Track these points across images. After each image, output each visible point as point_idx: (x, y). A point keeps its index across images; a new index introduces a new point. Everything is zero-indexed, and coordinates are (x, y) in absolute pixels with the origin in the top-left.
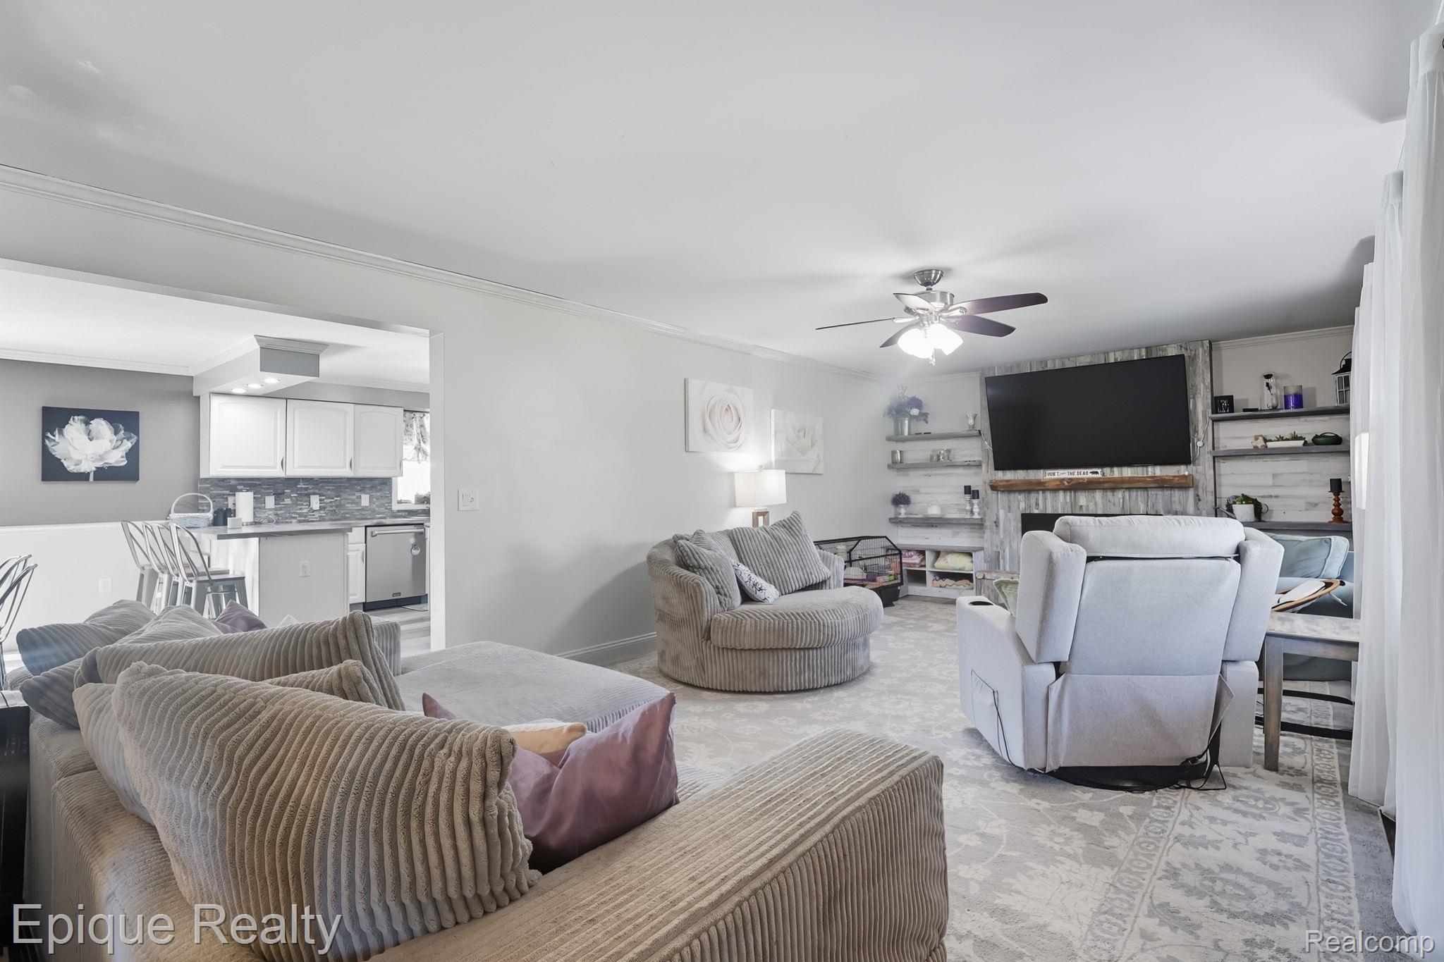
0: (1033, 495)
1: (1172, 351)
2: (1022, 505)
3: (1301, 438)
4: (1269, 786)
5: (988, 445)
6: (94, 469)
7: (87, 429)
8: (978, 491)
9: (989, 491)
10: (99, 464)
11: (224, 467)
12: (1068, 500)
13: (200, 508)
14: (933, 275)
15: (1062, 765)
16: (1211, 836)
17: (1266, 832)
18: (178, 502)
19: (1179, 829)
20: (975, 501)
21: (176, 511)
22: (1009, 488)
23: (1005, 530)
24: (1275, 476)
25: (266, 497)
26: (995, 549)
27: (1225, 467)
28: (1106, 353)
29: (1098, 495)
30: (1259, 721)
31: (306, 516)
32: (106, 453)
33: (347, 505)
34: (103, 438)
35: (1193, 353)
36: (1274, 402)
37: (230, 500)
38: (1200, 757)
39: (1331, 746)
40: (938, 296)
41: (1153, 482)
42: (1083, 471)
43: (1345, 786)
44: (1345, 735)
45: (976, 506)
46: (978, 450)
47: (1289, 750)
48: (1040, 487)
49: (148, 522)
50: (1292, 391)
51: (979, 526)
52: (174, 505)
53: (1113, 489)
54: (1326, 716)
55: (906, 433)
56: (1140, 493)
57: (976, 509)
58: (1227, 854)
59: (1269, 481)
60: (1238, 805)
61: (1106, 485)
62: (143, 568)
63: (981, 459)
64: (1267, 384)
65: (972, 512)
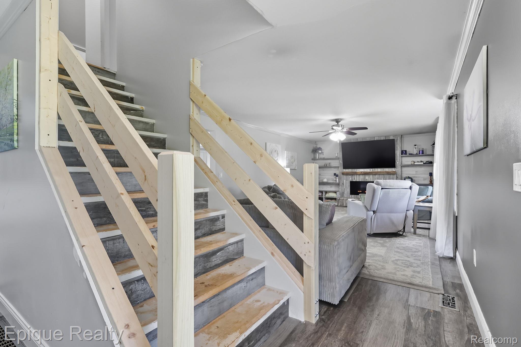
0: (353, 176)
1: (391, 138)
2: (350, 179)
3: (423, 162)
4: (415, 236)
5: (341, 162)
8: (338, 175)
9: (341, 175)
12: (363, 177)
14: (339, 120)
15: (374, 233)
16: (404, 243)
17: (414, 242)
19: (398, 243)
20: (337, 178)
22: (347, 174)
23: (345, 187)
24: (416, 172)
26: (343, 191)
27: (404, 169)
28: (374, 137)
29: (371, 176)
30: (412, 227)
35: (397, 138)
36: (417, 152)
38: (401, 230)
39: (427, 231)
40: (340, 126)
41: (386, 173)
42: (367, 169)
43: (429, 236)
44: (429, 229)
45: (337, 179)
46: (338, 163)
47: (418, 232)
48: (356, 174)
50: (421, 150)
51: (338, 184)
53: (375, 175)
54: (426, 226)
55: (317, 158)
56: (382, 176)
57: (337, 180)
58: (407, 245)
59: (415, 173)
60: (408, 239)
61: (374, 174)
63: (339, 166)
64: (415, 147)
65: (336, 181)
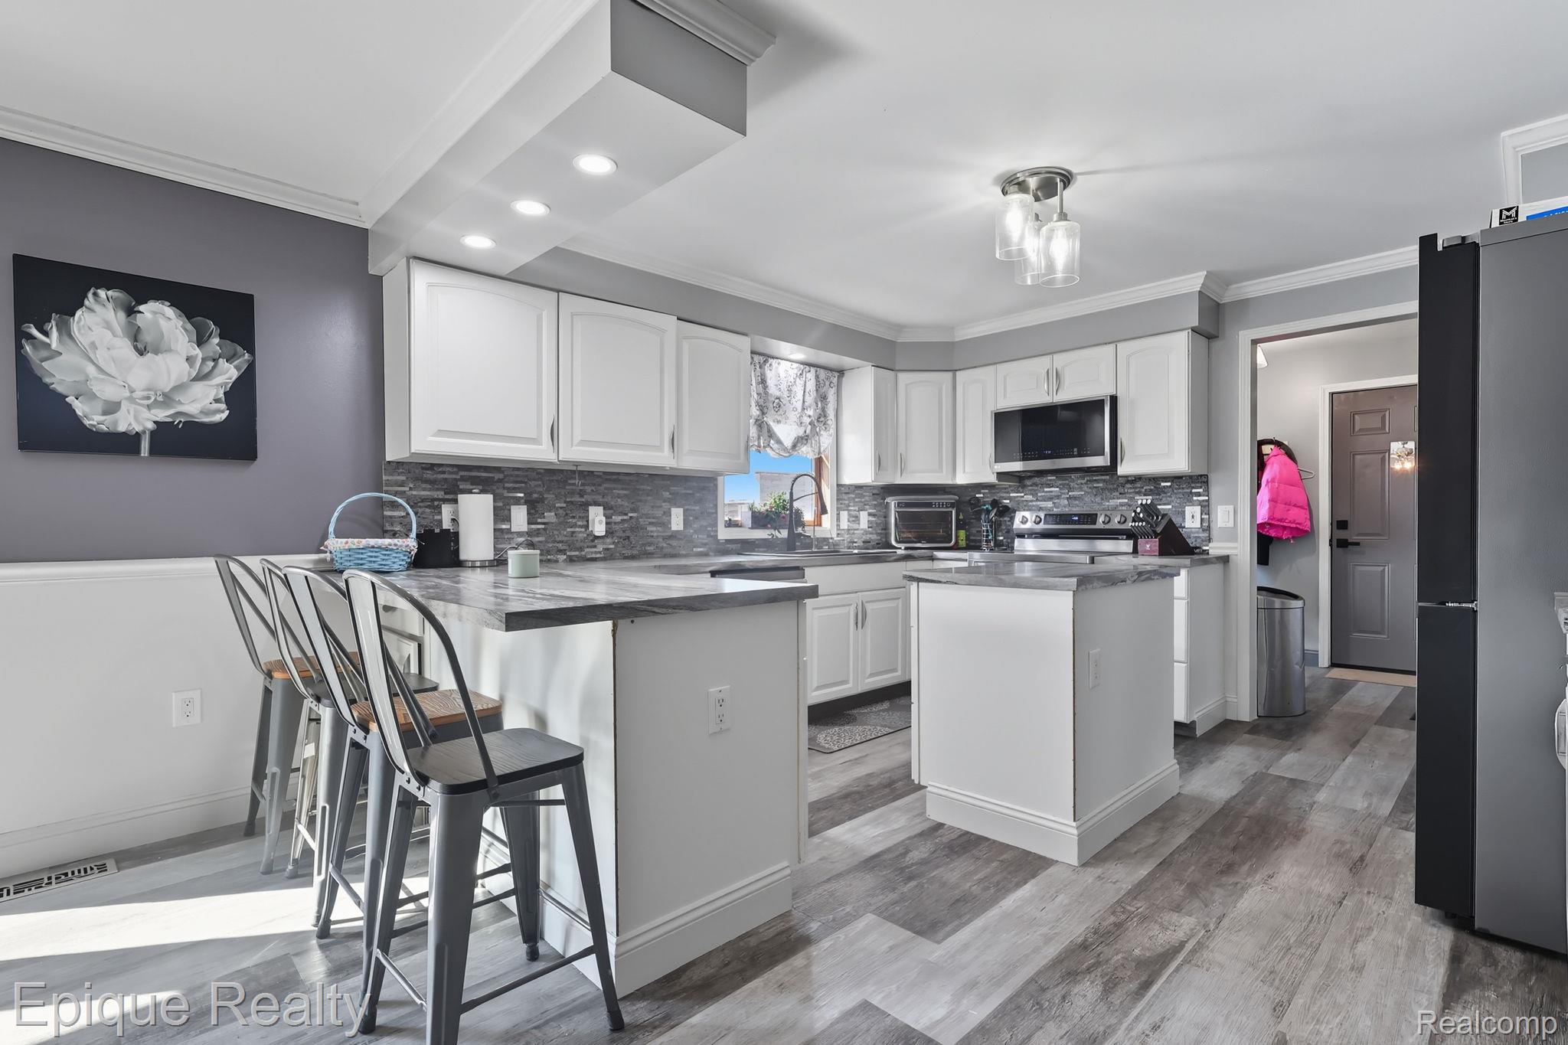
6: (150, 426)
7: (131, 324)
10: (162, 415)
11: (441, 433)
13: (388, 528)
18: (341, 513)
21: (339, 535)
25: (512, 507)
31: (581, 549)
32: (180, 388)
33: (650, 528)
34: (169, 350)
37: (446, 510)
49: (272, 558)
52: (334, 520)
62: (269, 675)
